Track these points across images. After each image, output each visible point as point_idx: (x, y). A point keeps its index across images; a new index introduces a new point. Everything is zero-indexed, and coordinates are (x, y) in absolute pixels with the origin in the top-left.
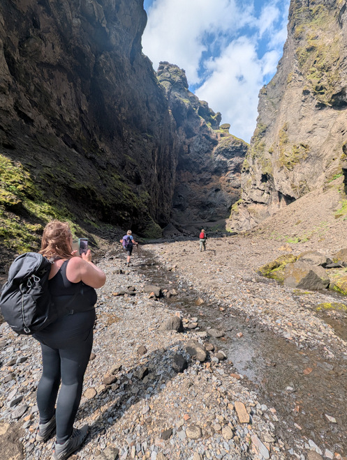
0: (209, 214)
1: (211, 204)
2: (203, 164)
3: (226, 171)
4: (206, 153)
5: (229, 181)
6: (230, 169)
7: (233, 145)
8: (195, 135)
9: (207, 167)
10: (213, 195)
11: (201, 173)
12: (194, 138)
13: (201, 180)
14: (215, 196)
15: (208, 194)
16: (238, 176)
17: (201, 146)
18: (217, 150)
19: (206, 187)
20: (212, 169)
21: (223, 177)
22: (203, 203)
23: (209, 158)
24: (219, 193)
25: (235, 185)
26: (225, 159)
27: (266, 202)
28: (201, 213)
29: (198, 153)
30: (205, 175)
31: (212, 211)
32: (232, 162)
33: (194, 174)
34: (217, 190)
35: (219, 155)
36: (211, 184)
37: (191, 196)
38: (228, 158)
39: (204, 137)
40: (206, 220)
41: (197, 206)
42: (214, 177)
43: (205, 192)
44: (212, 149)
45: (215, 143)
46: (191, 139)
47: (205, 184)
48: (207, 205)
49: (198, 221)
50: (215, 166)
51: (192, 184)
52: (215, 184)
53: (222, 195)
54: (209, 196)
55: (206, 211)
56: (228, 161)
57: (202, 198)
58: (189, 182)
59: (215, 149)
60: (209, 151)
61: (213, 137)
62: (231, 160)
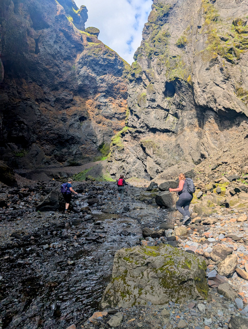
0: (70, 154)
1: (73, 138)
2: (61, 76)
3: (95, 92)
4: (65, 59)
5: (99, 107)
6: (100, 90)
7: (105, 57)
8: (48, 27)
9: (66, 82)
10: (76, 125)
11: (56, 89)
12: (46, 30)
13: (58, 100)
14: (79, 128)
15: (68, 123)
16: (111, 101)
17: (56, 46)
18: (82, 58)
19: (65, 111)
20: (75, 87)
21: (90, 101)
22: (60, 136)
23: (70, 69)
24: (85, 123)
25: (107, 114)
26: (93, 75)
27: (173, 129)
28: (57, 153)
29: (53, 56)
30: (63, 94)
31: (74, 149)
32: (103, 80)
33: (46, 89)
34: (82, 119)
35: (85, 68)
36: (73, 108)
37: (41, 123)
38: (98, 74)
39: (61, 34)
40: (66, 163)
41: (50, 141)
42: (77, 99)
43: (64, 120)
44: (75, 56)
45: (79, 48)
46: (40, 31)
47: (63, 108)
48: (67, 141)
49: (53, 165)
50: (80, 83)
51: (43, 105)
52: (80, 109)
53: (89, 126)
54: (71, 125)
55: (65, 150)
56: (98, 78)
57: (60, 128)
58: (37, 100)
59: (79, 56)
60: (69, 58)
61: (76, 38)
62: (102, 77)
